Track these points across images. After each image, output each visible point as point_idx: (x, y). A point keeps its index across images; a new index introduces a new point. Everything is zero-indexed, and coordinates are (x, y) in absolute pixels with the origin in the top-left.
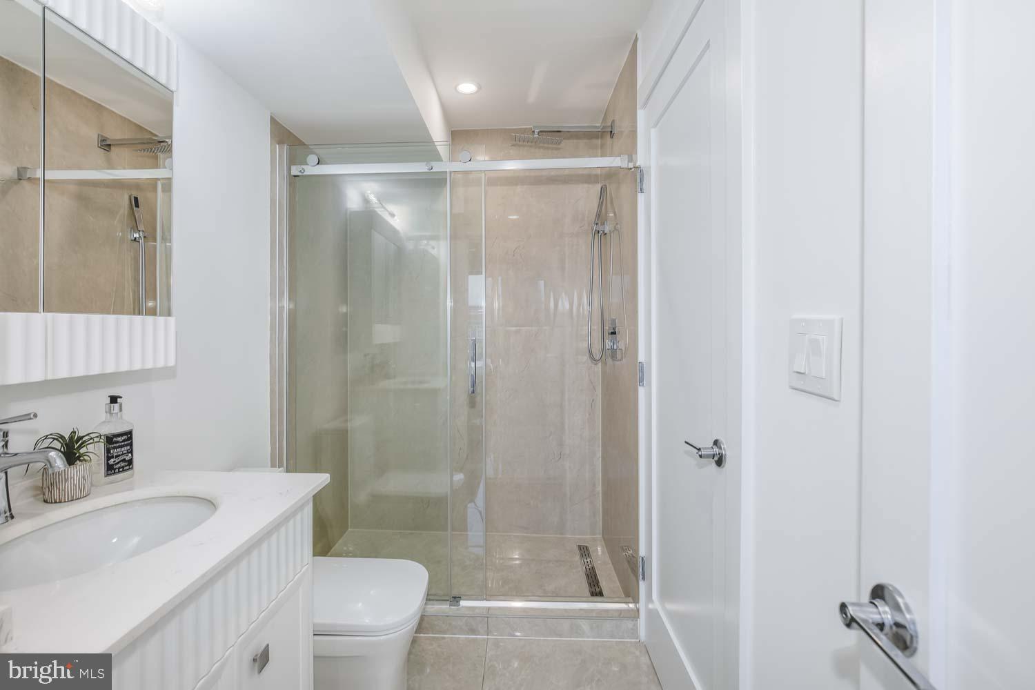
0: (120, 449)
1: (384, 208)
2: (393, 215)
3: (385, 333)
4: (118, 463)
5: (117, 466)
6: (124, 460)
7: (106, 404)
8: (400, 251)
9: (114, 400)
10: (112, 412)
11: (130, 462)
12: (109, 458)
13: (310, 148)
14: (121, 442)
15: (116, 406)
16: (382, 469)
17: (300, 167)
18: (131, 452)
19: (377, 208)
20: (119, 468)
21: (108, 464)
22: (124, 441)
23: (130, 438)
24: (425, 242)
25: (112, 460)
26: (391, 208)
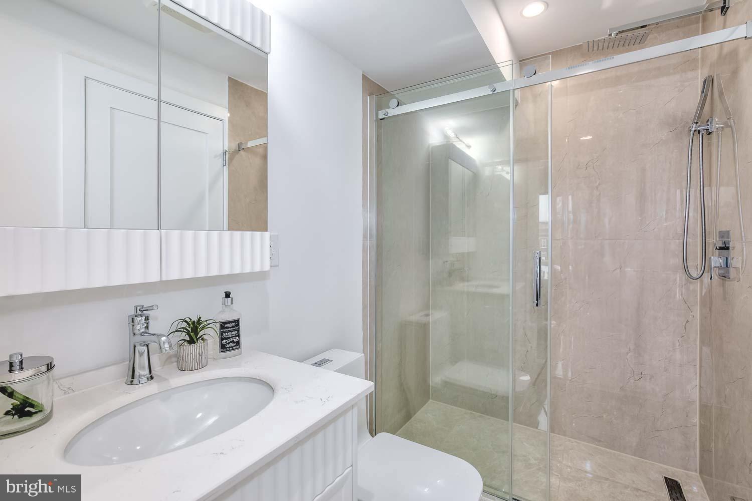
0: (230, 333)
1: (461, 141)
2: (469, 147)
3: (460, 244)
4: (229, 343)
5: (228, 346)
6: (233, 342)
7: (223, 298)
8: (476, 178)
9: (228, 295)
10: (226, 304)
11: (238, 343)
12: (222, 339)
13: (392, 95)
14: (230, 328)
15: (229, 299)
16: (456, 358)
17: (384, 111)
18: (239, 336)
19: (456, 142)
20: (229, 348)
21: (221, 343)
22: (233, 327)
23: (238, 325)
24: (500, 167)
25: (224, 341)
26: (469, 140)
